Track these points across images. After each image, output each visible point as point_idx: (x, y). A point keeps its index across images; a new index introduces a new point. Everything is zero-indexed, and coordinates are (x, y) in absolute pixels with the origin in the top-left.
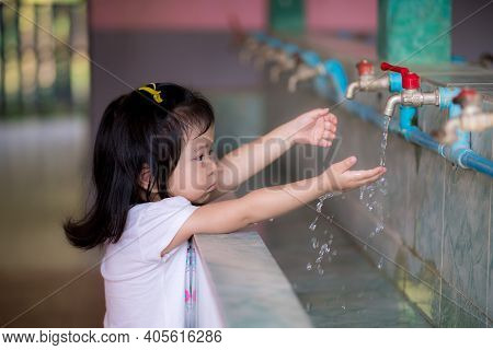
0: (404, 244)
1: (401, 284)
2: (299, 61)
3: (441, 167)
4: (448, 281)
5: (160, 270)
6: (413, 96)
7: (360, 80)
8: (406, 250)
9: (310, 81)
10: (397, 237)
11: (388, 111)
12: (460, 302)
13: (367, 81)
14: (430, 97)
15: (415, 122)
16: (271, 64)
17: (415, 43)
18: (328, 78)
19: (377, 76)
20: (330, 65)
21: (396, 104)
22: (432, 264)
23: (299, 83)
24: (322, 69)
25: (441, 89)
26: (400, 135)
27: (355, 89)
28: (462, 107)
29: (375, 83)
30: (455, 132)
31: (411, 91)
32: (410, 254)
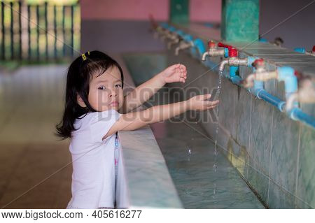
0: (232, 136)
1: (229, 158)
2: (181, 39)
3: (250, 98)
4: (251, 157)
5: (101, 147)
6: (234, 60)
7: (209, 51)
8: (232, 140)
9: (188, 49)
10: (228, 133)
11: (221, 68)
12: (257, 168)
13: (213, 51)
14: (243, 62)
15: (238, 73)
16: (168, 40)
17: (240, 32)
18: (196, 48)
19: (218, 50)
20: (197, 42)
21: (225, 65)
22: (244, 148)
23: (180, 51)
24: (192, 44)
25: (249, 57)
26: (230, 80)
27: (207, 56)
28: (256, 68)
29: (217, 53)
30: (253, 81)
31: (233, 58)
32: (234, 142)
